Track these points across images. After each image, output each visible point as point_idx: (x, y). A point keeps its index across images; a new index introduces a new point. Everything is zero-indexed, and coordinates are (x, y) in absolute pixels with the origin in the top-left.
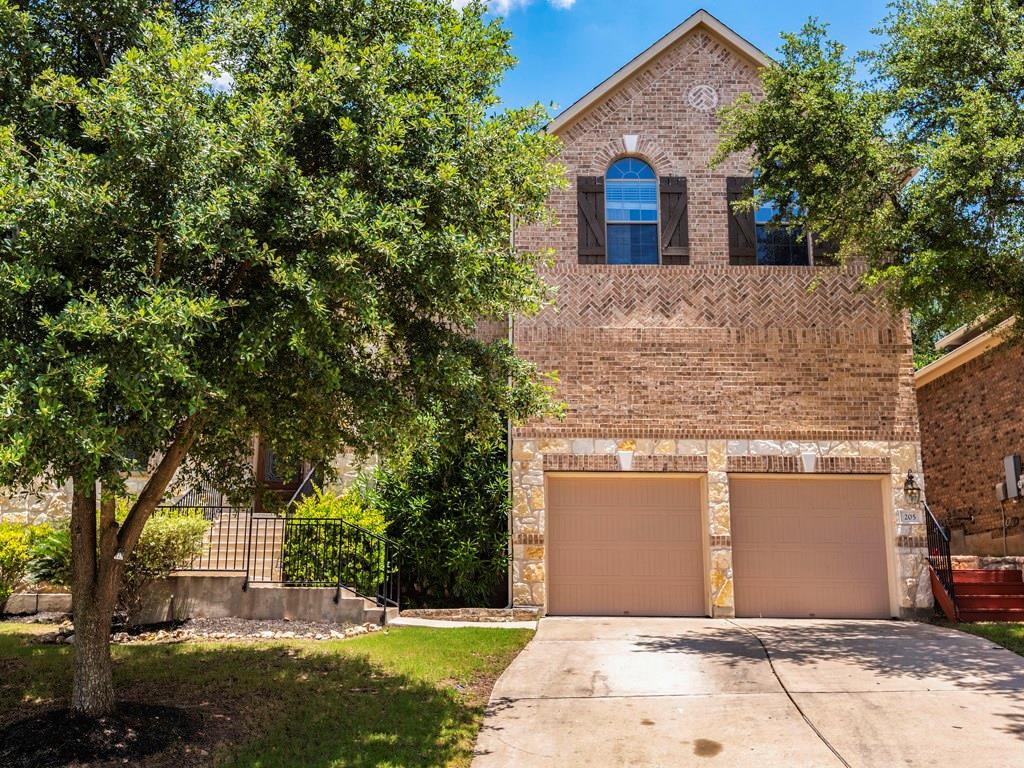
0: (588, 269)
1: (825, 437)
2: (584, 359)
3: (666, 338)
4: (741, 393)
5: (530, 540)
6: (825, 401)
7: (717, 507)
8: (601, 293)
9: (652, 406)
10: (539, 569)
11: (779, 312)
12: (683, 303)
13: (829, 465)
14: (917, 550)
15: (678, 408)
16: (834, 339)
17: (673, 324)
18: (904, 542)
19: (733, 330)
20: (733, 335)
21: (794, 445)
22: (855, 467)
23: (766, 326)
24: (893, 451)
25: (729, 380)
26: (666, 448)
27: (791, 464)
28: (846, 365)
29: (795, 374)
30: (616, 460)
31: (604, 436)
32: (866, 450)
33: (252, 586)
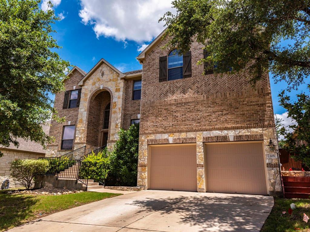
0: (161, 83)
1: (238, 128)
2: (160, 110)
3: (184, 101)
4: (208, 116)
5: (143, 166)
6: (237, 116)
7: (199, 154)
8: (165, 90)
9: (179, 123)
10: (146, 175)
11: (221, 88)
12: (190, 90)
13: (239, 138)
14: (275, 169)
15: (187, 122)
16: (240, 94)
17: (186, 96)
18: (270, 165)
19: (205, 95)
20: (205, 97)
21: (226, 132)
22: (249, 138)
23: (217, 93)
24: (264, 132)
25: (204, 112)
26: (183, 135)
27: (225, 139)
28: (245, 103)
29: (226, 107)
30: (168, 140)
31: (164, 133)
32: (253, 132)
33: (59, 179)
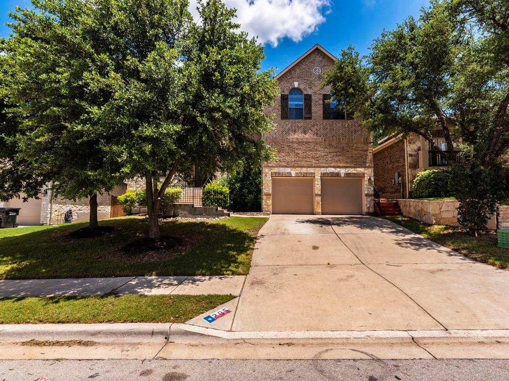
0: (283, 121)
1: (348, 167)
2: (282, 146)
3: (305, 140)
4: (325, 155)
5: (268, 195)
6: (348, 158)
7: (318, 186)
8: (287, 128)
9: (300, 159)
10: (270, 202)
11: (336, 133)
12: (310, 131)
13: (348, 175)
14: (371, 197)
15: (308, 159)
16: (351, 140)
17: (307, 136)
18: (367, 195)
19: (323, 138)
20: (323, 139)
21: (339, 169)
22: (355, 175)
23: (333, 136)
24: (366, 171)
25: (322, 151)
26: (304, 170)
27: (338, 174)
28: (354, 148)
29: (339, 150)
30: (290, 173)
31: (287, 167)
32: (358, 171)
33: (195, 206)
